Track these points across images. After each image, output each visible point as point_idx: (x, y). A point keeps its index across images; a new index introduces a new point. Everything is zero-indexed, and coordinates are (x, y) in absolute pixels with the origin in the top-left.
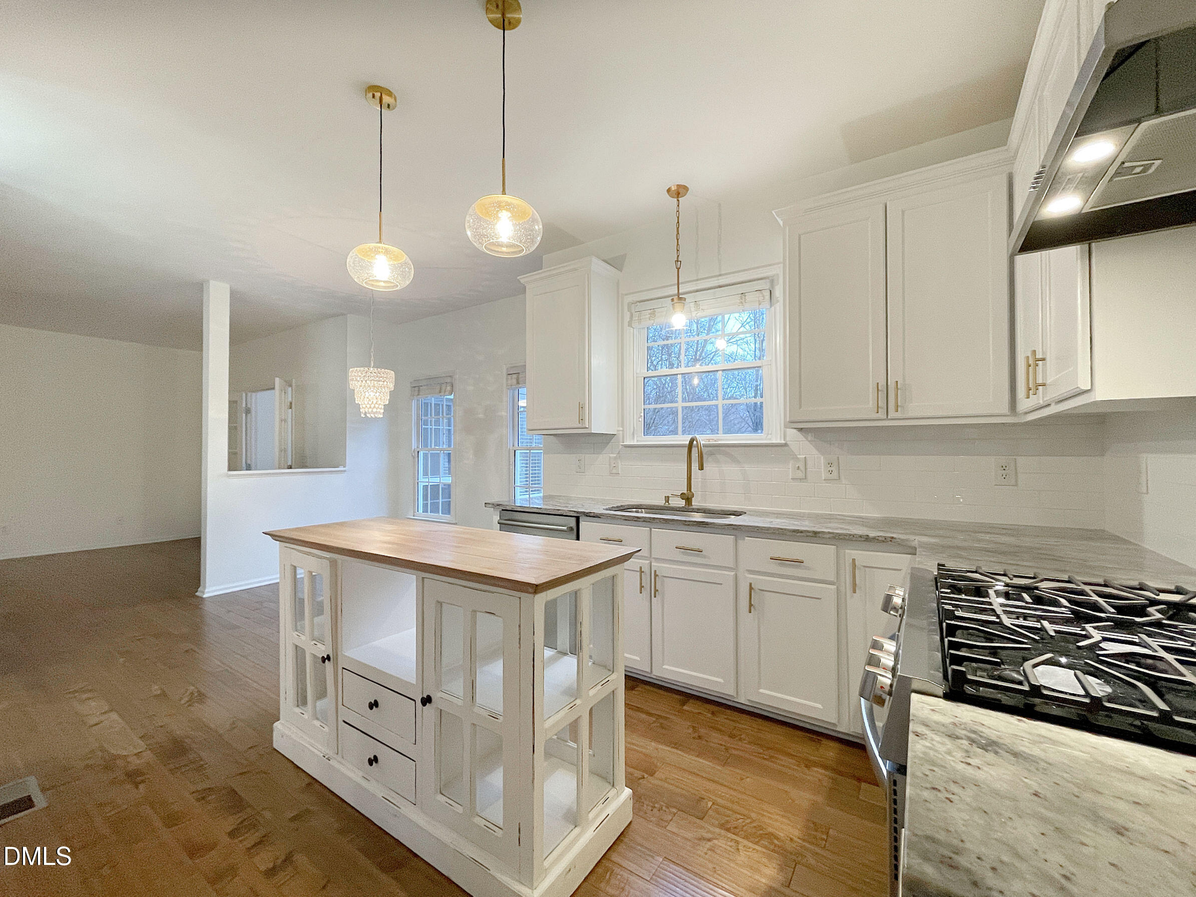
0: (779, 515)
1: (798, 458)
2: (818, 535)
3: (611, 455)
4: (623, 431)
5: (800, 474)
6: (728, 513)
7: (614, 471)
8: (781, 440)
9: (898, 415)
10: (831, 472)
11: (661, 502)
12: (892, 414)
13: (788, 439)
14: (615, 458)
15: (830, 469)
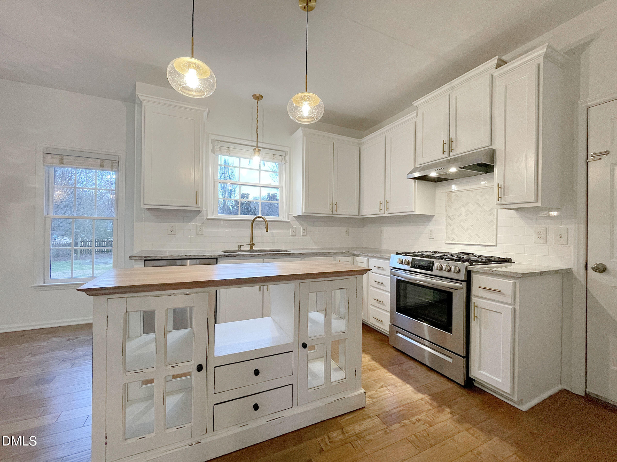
0: (302, 249)
1: (293, 227)
2: (330, 253)
3: (198, 224)
4: (206, 210)
5: (294, 234)
6: (272, 251)
7: (200, 233)
8: (285, 219)
9: (335, 213)
10: (304, 233)
11: (237, 249)
12: (334, 212)
13: (290, 219)
14: (201, 226)
15: (304, 231)
